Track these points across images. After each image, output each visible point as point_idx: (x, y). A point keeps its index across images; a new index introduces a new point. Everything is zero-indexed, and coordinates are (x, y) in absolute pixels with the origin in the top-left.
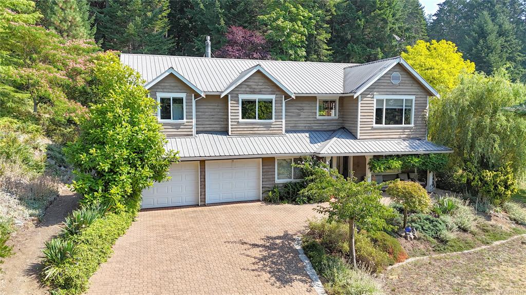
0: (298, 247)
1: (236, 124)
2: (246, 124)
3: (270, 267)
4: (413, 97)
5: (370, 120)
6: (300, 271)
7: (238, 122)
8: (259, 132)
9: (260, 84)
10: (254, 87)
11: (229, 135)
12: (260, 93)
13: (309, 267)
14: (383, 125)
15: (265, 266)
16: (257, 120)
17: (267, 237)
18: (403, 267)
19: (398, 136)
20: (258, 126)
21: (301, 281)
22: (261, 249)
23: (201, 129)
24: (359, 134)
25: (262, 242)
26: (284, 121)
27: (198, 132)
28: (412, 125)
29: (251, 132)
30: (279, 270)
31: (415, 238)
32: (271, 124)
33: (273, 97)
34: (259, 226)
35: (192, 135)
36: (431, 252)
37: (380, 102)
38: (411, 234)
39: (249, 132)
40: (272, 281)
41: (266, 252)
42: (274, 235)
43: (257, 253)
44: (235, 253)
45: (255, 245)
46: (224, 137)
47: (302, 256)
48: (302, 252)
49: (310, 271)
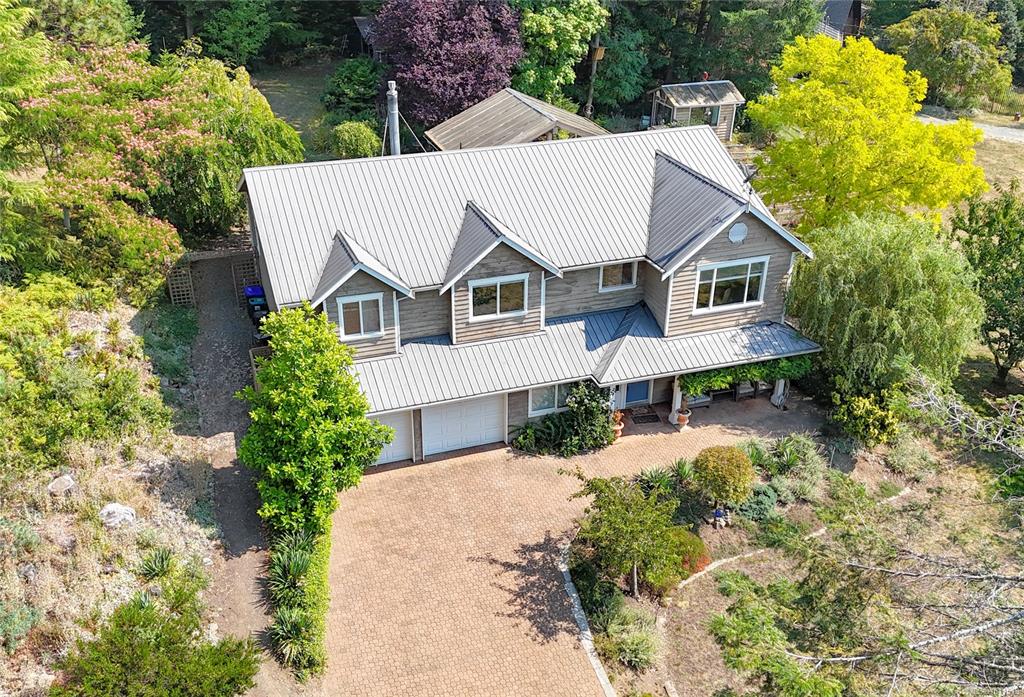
0: (563, 568)
1: (464, 326)
2: (481, 323)
3: (530, 609)
4: (766, 259)
5: (687, 305)
6: (565, 614)
7: (468, 323)
8: (501, 333)
9: (504, 259)
10: (492, 265)
11: (452, 344)
12: (504, 273)
13: (577, 606)
14: (712, 309)
15: (524, 606)
16: (499, 316)
17: (523, 546)
18: (699, 582)
19: (734, 323)
20: (500, 325)
21: (567, 632)
22: (516, 573)
23: (406, 336)
24: (667, 329)
25: (515, 559)
26: (543, 309)
27: (403, 342)
28: (760, 302)
29: (489, 335)
30: (541, 613)
31: (727, 525)
32: (524, 317)
33: (525, 277)
34: (509, 519)
35: (394, 353)
36: (746, 548)
37: (706, 275)
38: (722, 520)
39: (484, 336)
40: (533, 634)
41: (523, 580)
42: (531, 542)
43: (511, 580)
44: (484, 585)
45: (508, 566)
46: (446, 348)
47: (569, 587)
48: (568, 578)
49: (579, 614)
